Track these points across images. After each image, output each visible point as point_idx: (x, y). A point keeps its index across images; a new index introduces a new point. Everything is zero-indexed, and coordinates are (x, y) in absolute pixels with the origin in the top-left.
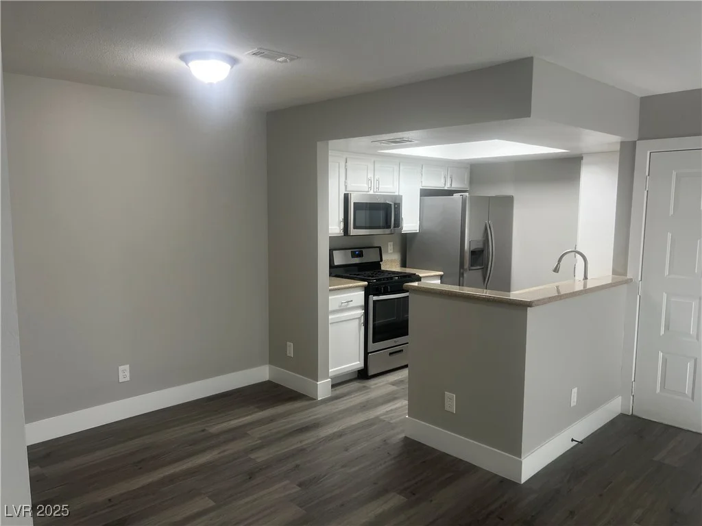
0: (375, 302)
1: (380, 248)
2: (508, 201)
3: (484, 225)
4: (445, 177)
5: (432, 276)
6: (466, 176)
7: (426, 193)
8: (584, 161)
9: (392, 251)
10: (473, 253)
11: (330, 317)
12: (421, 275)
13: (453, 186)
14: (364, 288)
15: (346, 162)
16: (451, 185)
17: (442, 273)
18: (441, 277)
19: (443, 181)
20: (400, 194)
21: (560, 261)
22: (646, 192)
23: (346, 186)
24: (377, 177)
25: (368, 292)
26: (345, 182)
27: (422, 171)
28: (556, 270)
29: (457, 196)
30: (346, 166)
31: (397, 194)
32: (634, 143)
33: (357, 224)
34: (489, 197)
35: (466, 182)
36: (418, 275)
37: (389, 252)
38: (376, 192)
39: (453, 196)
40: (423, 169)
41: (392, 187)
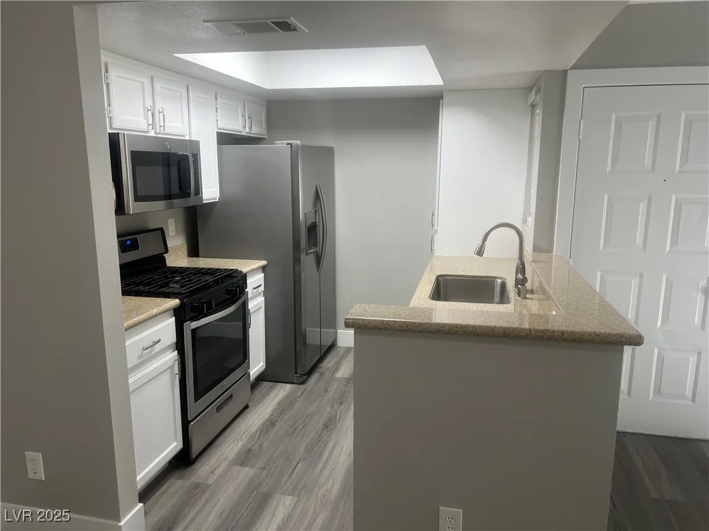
0: (194, 331)
1: (161, 230)
3: (315, 188)
4: (243, 117)
5: (256, 269)
6: (264, 117)
7: (225, 139)
9: (174, 233)
10: (309, 229)
12: (244, 270)
13: (253, 131)
14: (172, 312)
15: (107, 71)
16: (250, 128)
17: (264, 263)
18: (264, 268)
21: (485, 239)
23: (111, 119)
24: (159, 107)
25: (181, 316)
26: (109, 112)
27: (216, 105)
28: (480, 252)
29: (282, 144)
30: (106, 78)
31: (187, 138)
32: (565, 72)
33: (140, 194)
35: (264, 126)
36: (241, 272)
37: (170, 235)
38: (160, 133)
39: (274, 144)
40: (218, 99)
41: (180, 126)
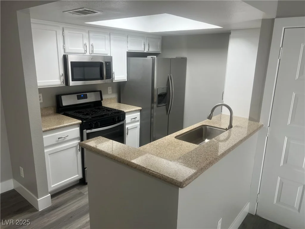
0: (88, 134)
1: (101, 92)
2: (183, 61)
3: (167, 78)
4: (144, 45)
5: (134, 111)
6: (159, 43)
7: (130, 55)
8: (231, 35)
10: (159, 96)
11: (45, 151)
12: (125, 111)
14: (78, 125)
15: (63, 31)
16: (149, 49)
17: (140, 108)
18: (141, 111)
19: (143, 47)
20: (111, 56)
21: (212, 111)
22: (279, 60)
23: (64, 49)
24: (91, 43)
26: (64, 47)
27: (127, 40)
29: (149, 57)
30: (63, 33)
31: (108, 55)
32: (273, 20)
33: (75, 77)
34: (171, 59)
35: (159, 48)
36: (124, 112)
37: (109, 93)
38: (92, 54)
39: (147, 57)
40: (129, 38)
41: (105, 50)
